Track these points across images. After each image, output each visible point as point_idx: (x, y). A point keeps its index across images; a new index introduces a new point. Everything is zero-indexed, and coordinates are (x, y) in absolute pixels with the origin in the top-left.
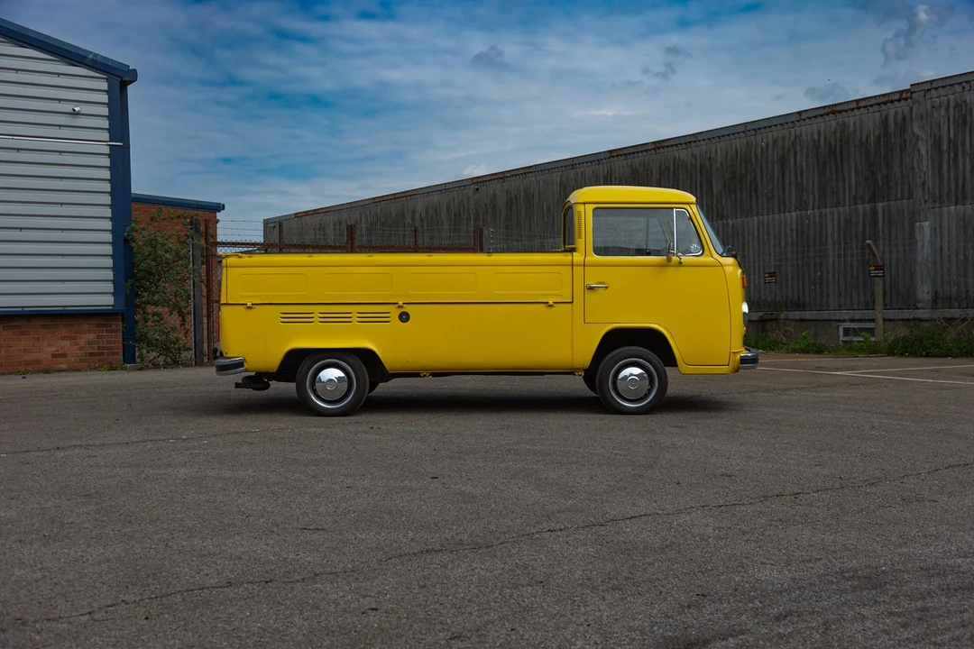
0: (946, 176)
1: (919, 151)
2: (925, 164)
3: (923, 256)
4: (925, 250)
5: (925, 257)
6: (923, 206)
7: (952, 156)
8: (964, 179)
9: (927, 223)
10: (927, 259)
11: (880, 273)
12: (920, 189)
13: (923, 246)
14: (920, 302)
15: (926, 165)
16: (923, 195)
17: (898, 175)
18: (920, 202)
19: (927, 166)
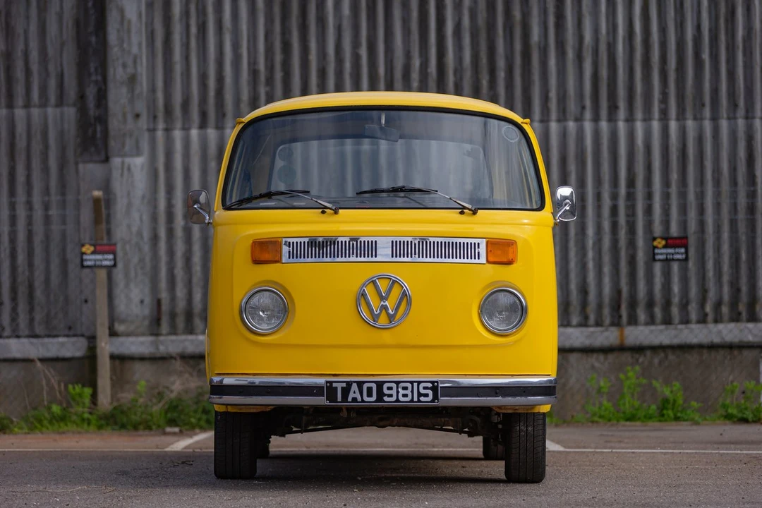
0: (178, 68)
1: (122, 11)
2: (135, 40)
3: (129, 226)
4: (136, 215)
5: (134, 229)
6: (130, 124)
7: (194, 30)
8: (220, 79)
9: (139, 162)
10: (140, 234)
11: (107, 260)
12: (124, 90)
13: (129, 205)
14: (123, 321)
15: (137, 42)
16: (132, 101)
17: (34, 55)
18: (124, 115)
19: (140, 44)
